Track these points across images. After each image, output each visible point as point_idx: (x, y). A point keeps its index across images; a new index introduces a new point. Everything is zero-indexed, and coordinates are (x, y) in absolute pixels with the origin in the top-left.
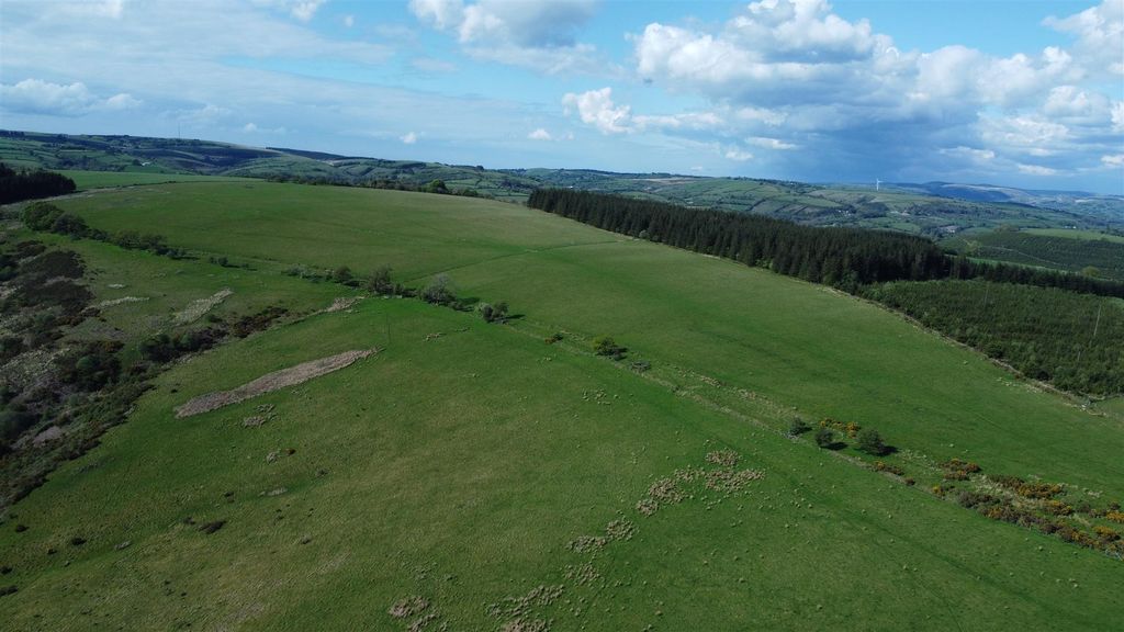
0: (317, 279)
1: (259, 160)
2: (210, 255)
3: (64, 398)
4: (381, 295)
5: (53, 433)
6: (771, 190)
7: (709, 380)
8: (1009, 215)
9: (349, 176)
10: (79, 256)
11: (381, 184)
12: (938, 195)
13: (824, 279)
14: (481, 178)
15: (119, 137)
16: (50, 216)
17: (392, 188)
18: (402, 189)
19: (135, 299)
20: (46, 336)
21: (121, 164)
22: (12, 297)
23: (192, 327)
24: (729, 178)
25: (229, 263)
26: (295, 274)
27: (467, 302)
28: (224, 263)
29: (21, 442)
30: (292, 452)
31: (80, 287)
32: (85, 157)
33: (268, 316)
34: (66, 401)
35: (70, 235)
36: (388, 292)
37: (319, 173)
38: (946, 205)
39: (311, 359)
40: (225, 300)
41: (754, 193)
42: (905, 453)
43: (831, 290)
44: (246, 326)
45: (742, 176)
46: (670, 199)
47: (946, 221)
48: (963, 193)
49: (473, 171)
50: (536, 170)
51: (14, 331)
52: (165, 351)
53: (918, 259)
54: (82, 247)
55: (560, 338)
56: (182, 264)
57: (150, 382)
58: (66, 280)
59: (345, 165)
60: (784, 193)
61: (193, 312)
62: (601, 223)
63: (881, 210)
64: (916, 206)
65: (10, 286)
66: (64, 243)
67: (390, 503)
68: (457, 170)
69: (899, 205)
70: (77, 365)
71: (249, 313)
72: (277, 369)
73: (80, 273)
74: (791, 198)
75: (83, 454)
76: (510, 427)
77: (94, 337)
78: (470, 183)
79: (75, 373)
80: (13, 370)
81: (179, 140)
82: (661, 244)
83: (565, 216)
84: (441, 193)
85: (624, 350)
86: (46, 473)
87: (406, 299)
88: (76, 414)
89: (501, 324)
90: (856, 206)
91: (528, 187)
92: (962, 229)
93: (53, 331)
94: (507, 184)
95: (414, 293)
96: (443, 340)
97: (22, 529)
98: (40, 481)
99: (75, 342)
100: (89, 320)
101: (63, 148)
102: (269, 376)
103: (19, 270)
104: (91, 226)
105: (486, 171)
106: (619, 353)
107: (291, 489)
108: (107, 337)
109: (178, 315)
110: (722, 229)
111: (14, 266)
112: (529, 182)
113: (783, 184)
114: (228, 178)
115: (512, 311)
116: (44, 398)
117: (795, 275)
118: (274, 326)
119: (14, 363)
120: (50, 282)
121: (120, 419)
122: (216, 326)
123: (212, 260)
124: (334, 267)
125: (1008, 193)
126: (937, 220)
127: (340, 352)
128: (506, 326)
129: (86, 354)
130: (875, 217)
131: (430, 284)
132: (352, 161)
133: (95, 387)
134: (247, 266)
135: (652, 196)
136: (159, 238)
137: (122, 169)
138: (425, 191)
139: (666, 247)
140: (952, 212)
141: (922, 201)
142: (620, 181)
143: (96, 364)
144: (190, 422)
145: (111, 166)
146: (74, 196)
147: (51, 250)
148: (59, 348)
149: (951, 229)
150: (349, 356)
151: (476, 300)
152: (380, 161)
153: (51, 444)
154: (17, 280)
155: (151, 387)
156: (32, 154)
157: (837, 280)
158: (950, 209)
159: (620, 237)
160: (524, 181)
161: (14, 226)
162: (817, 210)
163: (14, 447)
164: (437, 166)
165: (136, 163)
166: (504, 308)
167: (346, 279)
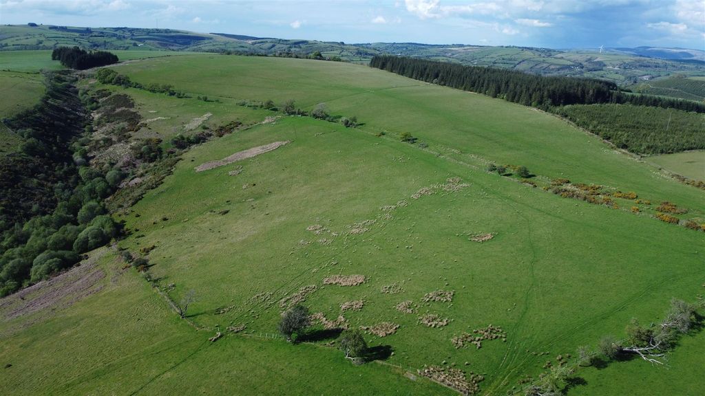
0: (255, 107)
1: (206, 41)
2: (197, 96)
3: (137, 165)
4: (289, 115)
5: (137, 180)
6: (528, 54)
7: (456, 151)
8: (688, 68)
9: (261, 50)
10: (130, 97)
11: (285, 55)
12: (641, 56)
13: (533, 104)
14: (343, 50)
15: (122, 28)
16: (111, 76)
17: (291, 57)
18: (297, 57)
19: (163, 118)
20: (124, 137)
21: (127, 45)
22: (101, 118)
23: (195, 132)
24: (502, 47)
25: (208, 99)
26: (243, 105)
27: (335, 118)
28: (205, 100)
29: (123, 185)
30: (254, 185)
31: (135, 113)
32: (105, 41)
33: (232, 126)
34: (139, 167)
35: (122, 86)
36: (294, 113)
37: (243, 49)
38: (645, 62)
39: (257, 146)
40: (209, 118)
41: (516, 56)
42: (539, 177)
43: (535, 109)
44: (221, 131)
45: (512, 45)
46: (462, 61)
47: (645, 72)
48: (660, 54)
49: (337, 45)
50: (377, 44)
51: (106, 135)
52: (183, 143)
53: (591, 92)
54: (130, 92)
55: (383, 134)
56: (183, 100)
57: (179, 157)
58: (126, 109)
59: (259, 43)
60: (537, 56)
61: (194, 125)
62: (412, 75)
63: (601, 66)
64: (625, 63)
65: (98, 113)
66: (120, 90)
67: (303, 201)
68: (328, 45)
69: (613, 63)
70: (142, 150)
71: (222, 125)
72: (241, 151)
73: (132, 105)
74: (542, 59)
75: (157, 187)
76: (357, 172)
77: (147, 137)
78: (336, 53)
79: (141, 154)
80: (111, 152)
81: (157, 30)
82: (445, 87)
83: (392, 71)
84: (319, 59)
85: (416, 139)
86: (142, 194)
87: (303, 117)
88: (147, 172)
89: (353, 128)
90: (585, 64)
91: (372, 55)
92: (653, 78)
93: (126, 134)
94: (359, 53)
95: (307, 114)
96: (323, 136)
97: (138, 216)
98: (140, 198)
99: (138, 139)
100: (142, 129)
101: (91, 36)
102: (238, 154)
103: (99, 105)
104: (132, 80)
105: (346, 45)
106: (413, 141)
107: (256, 199)
108: (154, 137)
109: (187, 126)
110: (479, 77)
111: (98, 102)
112: (373, 52)
113: (537, 50)
114: (189, 53)
115: (359, 121)
116: (128, 165)
117: (518, 102)
118: (236, 131)
119: (111, 149)
120: (118, 110)
121: (170, 173)
122: (206, 131)
123: (199, 98)
124: (265, 101)
125: (693, 53)
126: (638, 72)
127: (271, 142)
128: (356, 129)
129: (144, 145)
130: (595, 71)
131: (315, 109)
132: (263, 41)
133: (151, 160)
134: (217, 101)
135: (450, 59)
136: (170, 87)
137: (127, 48)
138: (310, 58)
139: (448, 88)
140: (649, 66)
141: (629, 59)
142: (431, 50)
143: (150, 150)
144: (204, 174)
145: (121, 47)
146: (119, 65)
147: (114, 94)
148: (131, 142)
149: (646, 78)
150: (276, 144)
151: (340, 117)
152: (280, 40)
153: (139, 185)
154: (101, 109)
155: (181, 159)
156: (75, 40)
157: (540, 104)
158: (648, 64)
159: (422, 83)
160: (370, 51)
161: (92, 82)
162: (558, 67)
163: (120, 187)
164: (315, 43)
165: (135, 45)
166: (355, 120)
167: (271, 107)
